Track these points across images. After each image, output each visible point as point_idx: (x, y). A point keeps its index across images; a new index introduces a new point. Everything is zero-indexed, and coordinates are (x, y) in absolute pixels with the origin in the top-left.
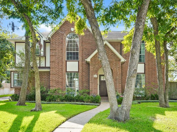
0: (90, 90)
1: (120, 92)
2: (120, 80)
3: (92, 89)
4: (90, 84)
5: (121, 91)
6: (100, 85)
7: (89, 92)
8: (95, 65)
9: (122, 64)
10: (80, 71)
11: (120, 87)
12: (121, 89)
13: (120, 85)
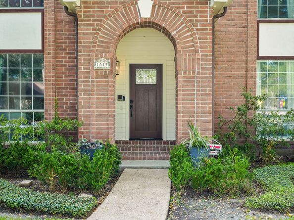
0: (82, 119)
1: (206, 130)
2: (208, 83)
3: (89, 116)
4: (81, 96)
5: (210, 126)
6: (131, 101)
7: (76, 129)
8: (101, 21)
9: (216, 17)
10: (50, 49)
11: (208, 108)
12: (210, 118)
13: (209, 100)
